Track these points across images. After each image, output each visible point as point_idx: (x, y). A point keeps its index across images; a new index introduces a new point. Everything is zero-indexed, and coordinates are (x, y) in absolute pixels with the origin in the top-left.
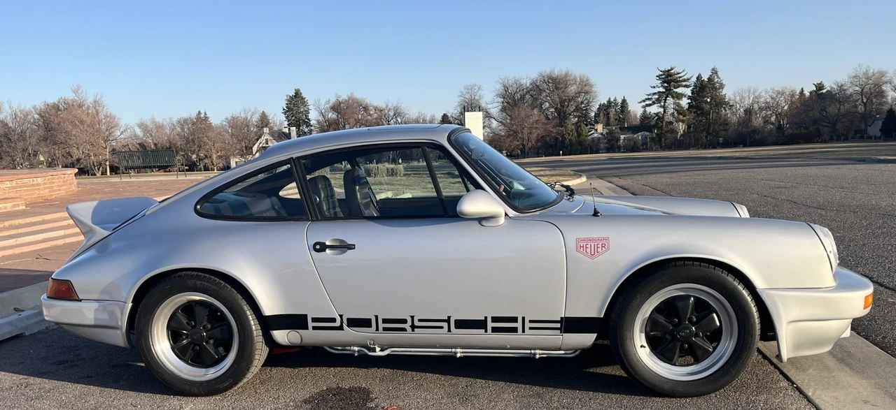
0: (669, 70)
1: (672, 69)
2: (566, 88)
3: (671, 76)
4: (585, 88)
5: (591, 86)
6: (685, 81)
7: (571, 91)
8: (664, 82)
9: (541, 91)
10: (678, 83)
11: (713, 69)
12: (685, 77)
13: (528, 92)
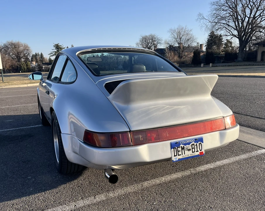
0: (57, 44)
1: (58, 44)
2: (19, 48)
3: (58, 46)
4: (26, 48)
5: (29, 48)
6: (63, 48)
7: (21, 49)
8: (56, 48)
9: (8, 48)
10: (61, 49)
11: (72, 45)
12: (63, 47)
13: (3, 48)
